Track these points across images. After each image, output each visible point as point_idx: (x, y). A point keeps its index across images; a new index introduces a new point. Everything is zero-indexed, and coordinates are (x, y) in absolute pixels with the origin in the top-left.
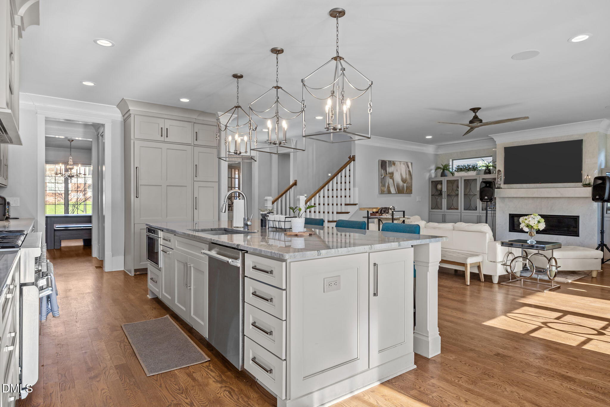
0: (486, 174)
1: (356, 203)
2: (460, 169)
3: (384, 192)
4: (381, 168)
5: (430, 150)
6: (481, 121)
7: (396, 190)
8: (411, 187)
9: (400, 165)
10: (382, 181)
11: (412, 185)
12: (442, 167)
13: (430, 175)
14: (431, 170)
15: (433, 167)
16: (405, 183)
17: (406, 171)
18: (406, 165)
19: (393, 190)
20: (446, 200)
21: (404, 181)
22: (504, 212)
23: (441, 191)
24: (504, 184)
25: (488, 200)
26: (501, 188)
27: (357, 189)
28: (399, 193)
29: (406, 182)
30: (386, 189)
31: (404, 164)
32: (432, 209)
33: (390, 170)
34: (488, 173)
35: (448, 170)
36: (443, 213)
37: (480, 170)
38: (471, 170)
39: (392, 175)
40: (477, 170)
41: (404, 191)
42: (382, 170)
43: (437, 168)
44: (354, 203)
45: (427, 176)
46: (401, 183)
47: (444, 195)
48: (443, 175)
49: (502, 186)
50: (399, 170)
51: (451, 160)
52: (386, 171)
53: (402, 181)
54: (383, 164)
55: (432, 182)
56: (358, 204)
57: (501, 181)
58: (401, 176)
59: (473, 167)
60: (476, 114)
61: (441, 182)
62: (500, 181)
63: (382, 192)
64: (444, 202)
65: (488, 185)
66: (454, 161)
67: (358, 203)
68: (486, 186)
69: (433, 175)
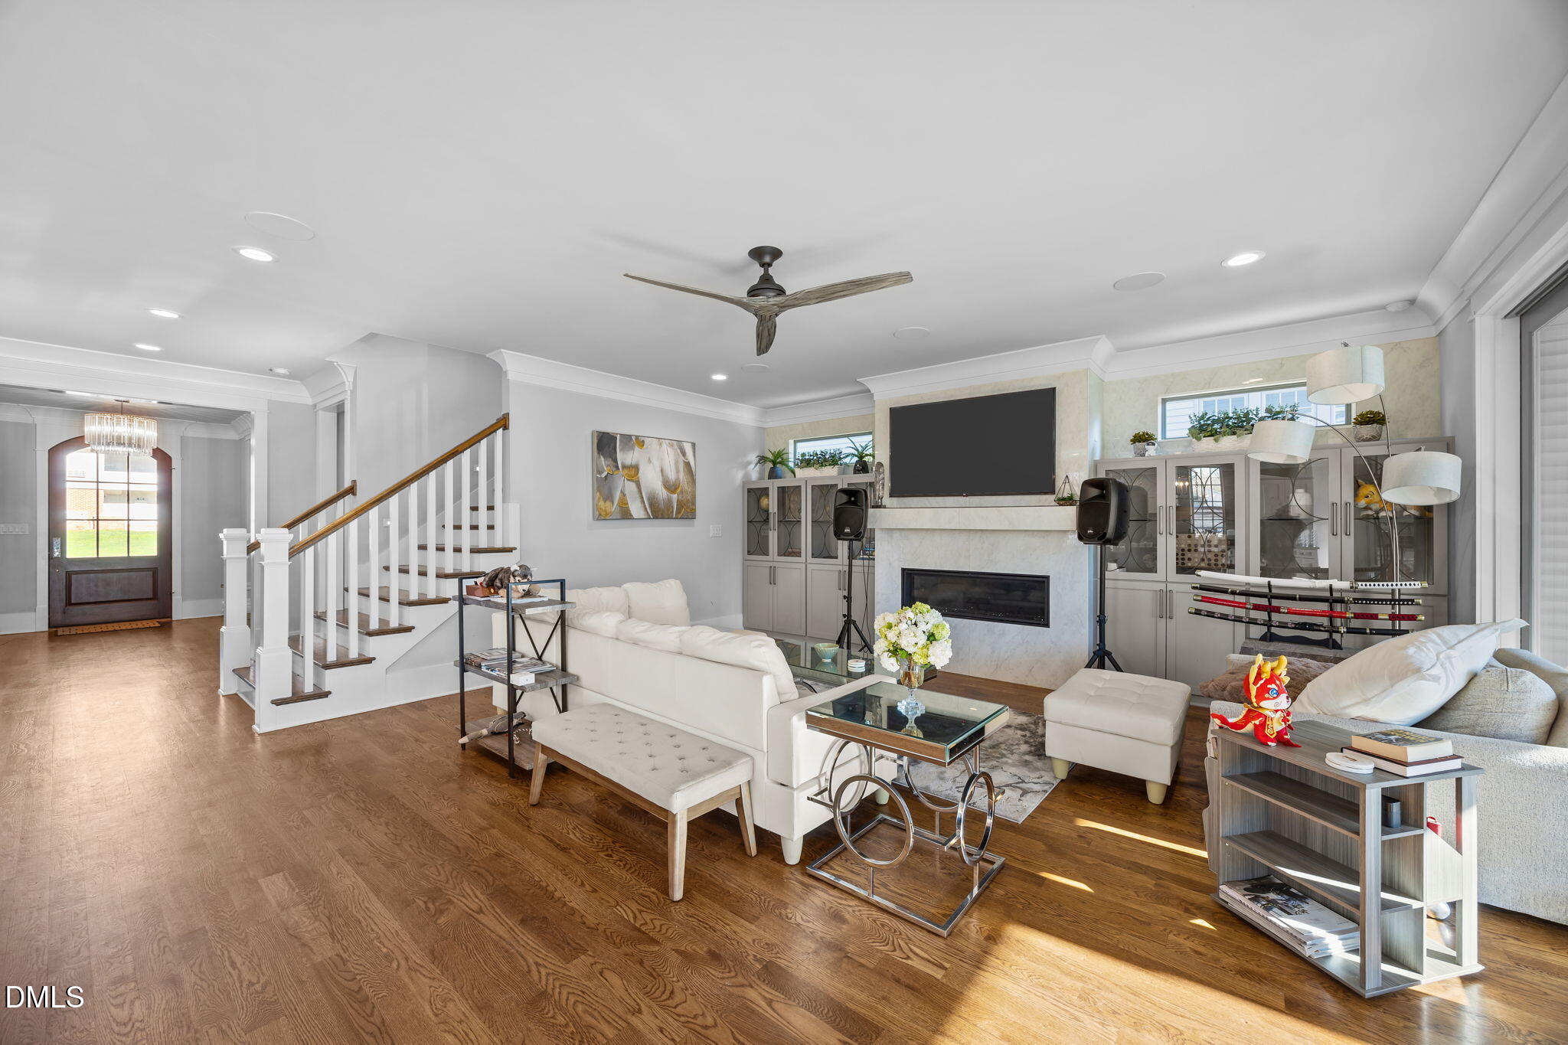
0: (857, 472)
1: (511, 546)
2: (807, 462)
3: (606, 515)
4: (599, 453)
5: (744, 415)
6: (781, 291)
7: (646, 509)
8: (694, 503)
9: (658, 448)
10: (603, 486)
11: (694, 497)
12: (770, 456)
13: (747, 475)
14: (749, 463)
15: (753, 457)
16: (673, 492)
17: (676, 463)
18: (676, 447)
19: (636, 509)
20: (776, 533)
21: (671, 487)
22: (890, 564)
23: (767, 511)
24: (891, 496)
25: (852, 537)
26: (885, 507)
27: (514, 508)
28: (656, 517)
29: (679, 490)
30: (614, 508)
31: (672, 446)
32: (749, 553)
33: (624, 457)
34: (861, 470)
35: (784, 463)
36: (771, 564)
37: (846, 464)
38: (827, 464)
39: (633, 471)
40: (841, 464)
41: (673, 512)
42: (602, 457)
43: (762, 459)
44: (506, 546)
45: (739, 476)
46: (662, 493)
47: (774, 520)
48: (773, 474)
49: (887, 500)
50: (655, 461)
51: (791, 442)
52: (615, 461)
53: (666, 487)
54: (605, 444)
55: (749, 490)
56: (515, 549)
57: (883, 488)
58: (663, 475)
59: (833, 456)
60: (766, 271)
61: (764, 492)
62: (884, 490)
63: (601, 516)
64: (773, 537)
65: (853, 499)
66: (799, 444)
67: (517, 545)
68: (849, 502)
69: (754, 476)
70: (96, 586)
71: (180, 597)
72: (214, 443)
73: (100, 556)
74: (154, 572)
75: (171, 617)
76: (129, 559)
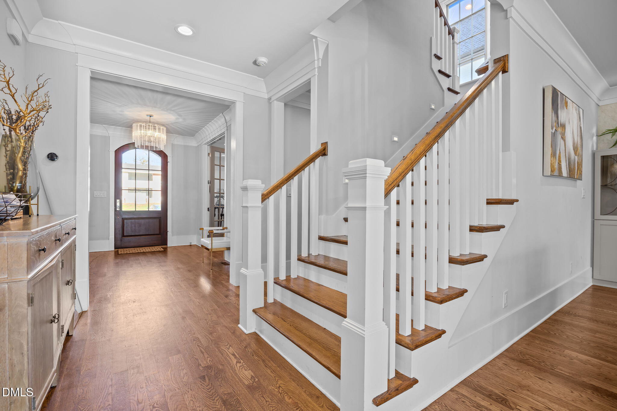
3: (554, 170)
4: (552, 108)
7: (567, 168)
8: (582, 166)
9: (572, 110)
10: (553, 143)
11: (582, 161)
15: (595, 130)
18: (578, 112)
19: (564, 168)
21: (576, 150)
28: (570, 176)
29: (577, 154)
30: (556, 164)
31: (576, 109)
33: (562, 115)
39: (563, 131)
41: (575, 172)
42: (553, 113)
46: (572, 154)
50: (571, 122)
52: (558, 118)
53: (574, 149)
54: (554, 100)
55: (604, 157)
58: (573, 137)
70: (135, 226)
71: (171, 234)
72: (186, 147)
73: (136, 210)
74: (160, 219)
75: (167, 245)
76: (149, 212)
